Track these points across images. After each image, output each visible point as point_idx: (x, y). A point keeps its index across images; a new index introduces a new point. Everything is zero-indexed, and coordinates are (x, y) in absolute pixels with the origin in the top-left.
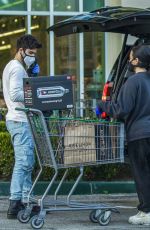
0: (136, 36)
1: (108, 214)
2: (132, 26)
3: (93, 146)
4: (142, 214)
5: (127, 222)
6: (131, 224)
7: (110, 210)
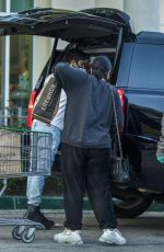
0: (67, 40)
3: (18, 157)
4: (68, 232)
5: (52, 240)
6: (56, 242)
7: (34, 226)
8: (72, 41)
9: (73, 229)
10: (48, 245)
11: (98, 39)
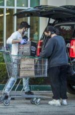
0: (54, 19)
1: (39, 100)
2: (52, 15)
3: (33, 69)
4: (55, 100)
5: (48, 104)
6: (49, 105)
7: (40, 98)
8: (56, 19)
9: (57, 99)
10: (46, 106)
11: (67, 18)
